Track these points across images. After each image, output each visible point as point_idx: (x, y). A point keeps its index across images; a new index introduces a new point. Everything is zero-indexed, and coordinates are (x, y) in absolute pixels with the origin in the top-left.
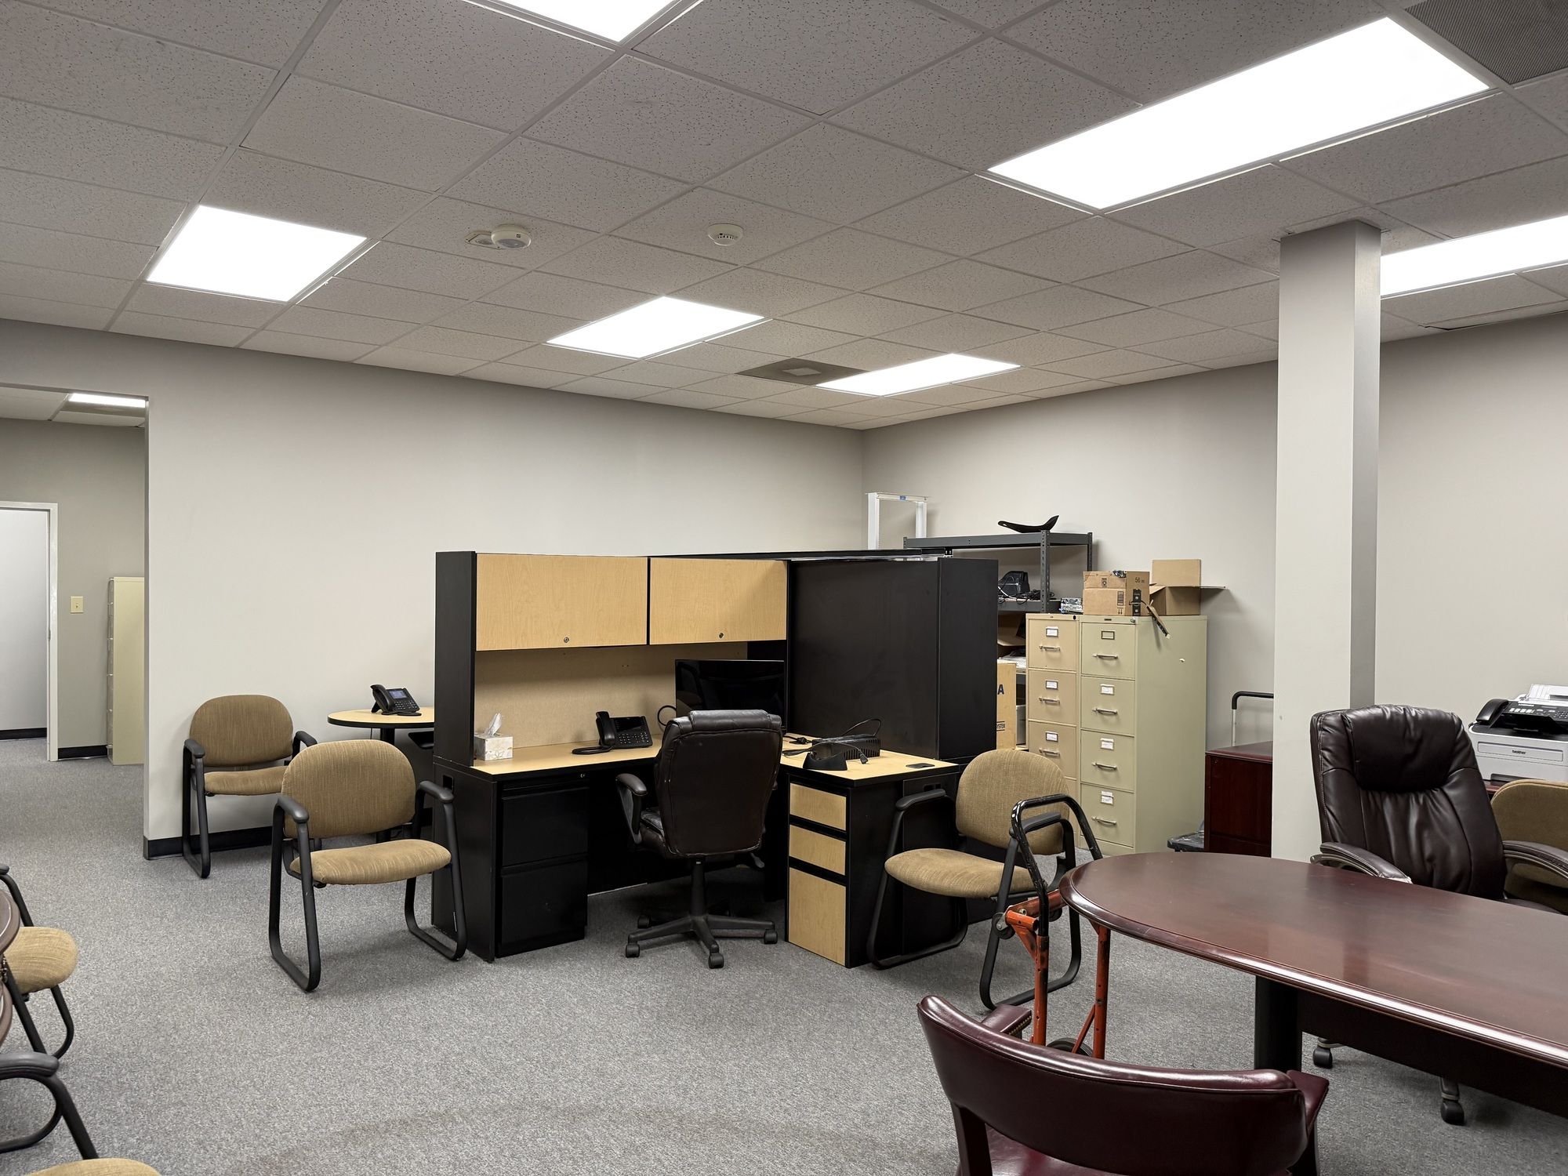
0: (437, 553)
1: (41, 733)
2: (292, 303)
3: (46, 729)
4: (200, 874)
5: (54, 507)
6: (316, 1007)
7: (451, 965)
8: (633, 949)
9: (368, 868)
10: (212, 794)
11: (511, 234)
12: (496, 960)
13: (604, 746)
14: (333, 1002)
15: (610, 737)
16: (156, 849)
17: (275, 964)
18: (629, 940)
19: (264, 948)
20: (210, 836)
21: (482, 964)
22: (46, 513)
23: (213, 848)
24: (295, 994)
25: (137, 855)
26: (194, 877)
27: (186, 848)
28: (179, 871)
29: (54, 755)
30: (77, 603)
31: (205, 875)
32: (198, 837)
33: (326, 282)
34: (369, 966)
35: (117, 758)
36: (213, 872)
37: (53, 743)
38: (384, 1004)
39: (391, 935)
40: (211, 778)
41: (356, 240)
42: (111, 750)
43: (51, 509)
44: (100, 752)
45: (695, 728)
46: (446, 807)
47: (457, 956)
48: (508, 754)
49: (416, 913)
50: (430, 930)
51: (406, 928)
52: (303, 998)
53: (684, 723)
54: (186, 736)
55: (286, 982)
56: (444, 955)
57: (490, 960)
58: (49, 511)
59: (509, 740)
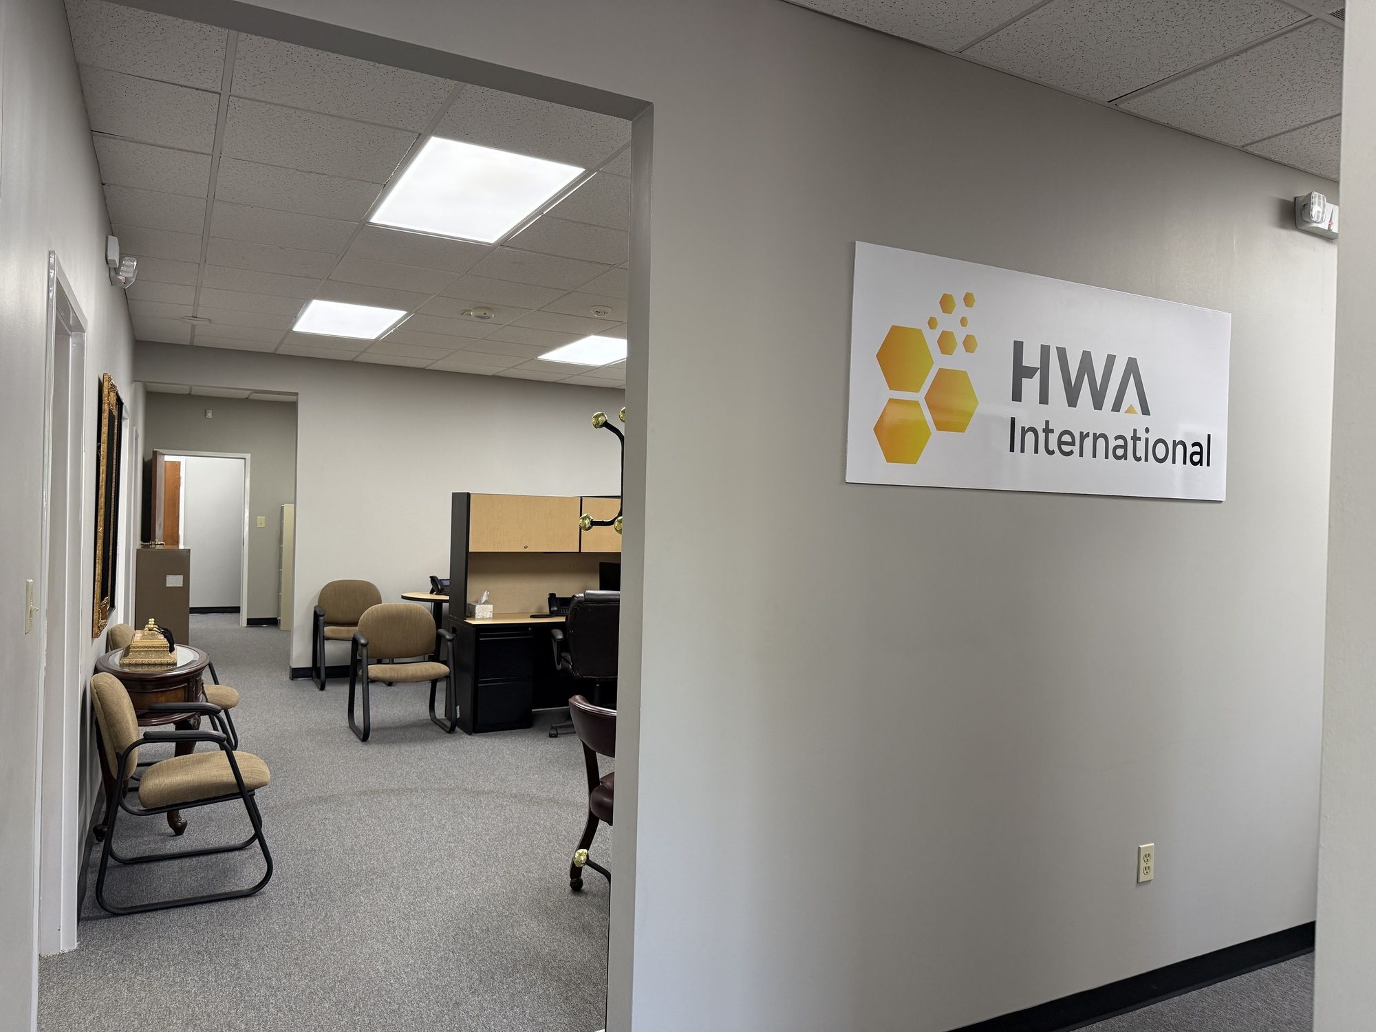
0: (453, 493)
1: (236, 610)
2: (376, 340)
3: (239, 607)
4: (320, 687)
5: (248, 456)
6: (365, 748)
7: (448, 735)
8: (554, 732)
9: (399, 673)
10: (328, 639)
11: (481, 313)
12: (473, 734)
13: (552, 614)
14: (376, 746)
15: (555, 609)
16: (297, 674)
17: (350, 729)
18: (552, 728)
19: (346, 723)
20: (326, 668)
21: (466, 736)
22: (243, 460)
23: (328, 676)
24: (356, 742)
25: (286, 677)
26: (317, 690)
27: (314, 674)
28: (308, 688)
29: (244, 623)
30: (261, 520)
31: (322, 688)
32: (320, 668)
33: (392, 331)
34: (402, 733)
35: (282, 626)
36: (327, 688)
37: (244, 616)
38: (402, 748)
39: (420, 720)
40: (328, 630)
41: (402, 313)
42: (280, 620)
43: (247, 458)
44: (273, 622)
45: (586, 600)
46: (449, 643)
47: (451, 731)
48: (489, 615)
49: (436, 711)
50: (443, 720)
51: (430, 718)
52: (360, 743)
53: (580, 597)
54: (316, 604)
55: (353, 737)
56: (444, 730)
57: (470, 734)
58: (245, 459)
59: (491, 607)
